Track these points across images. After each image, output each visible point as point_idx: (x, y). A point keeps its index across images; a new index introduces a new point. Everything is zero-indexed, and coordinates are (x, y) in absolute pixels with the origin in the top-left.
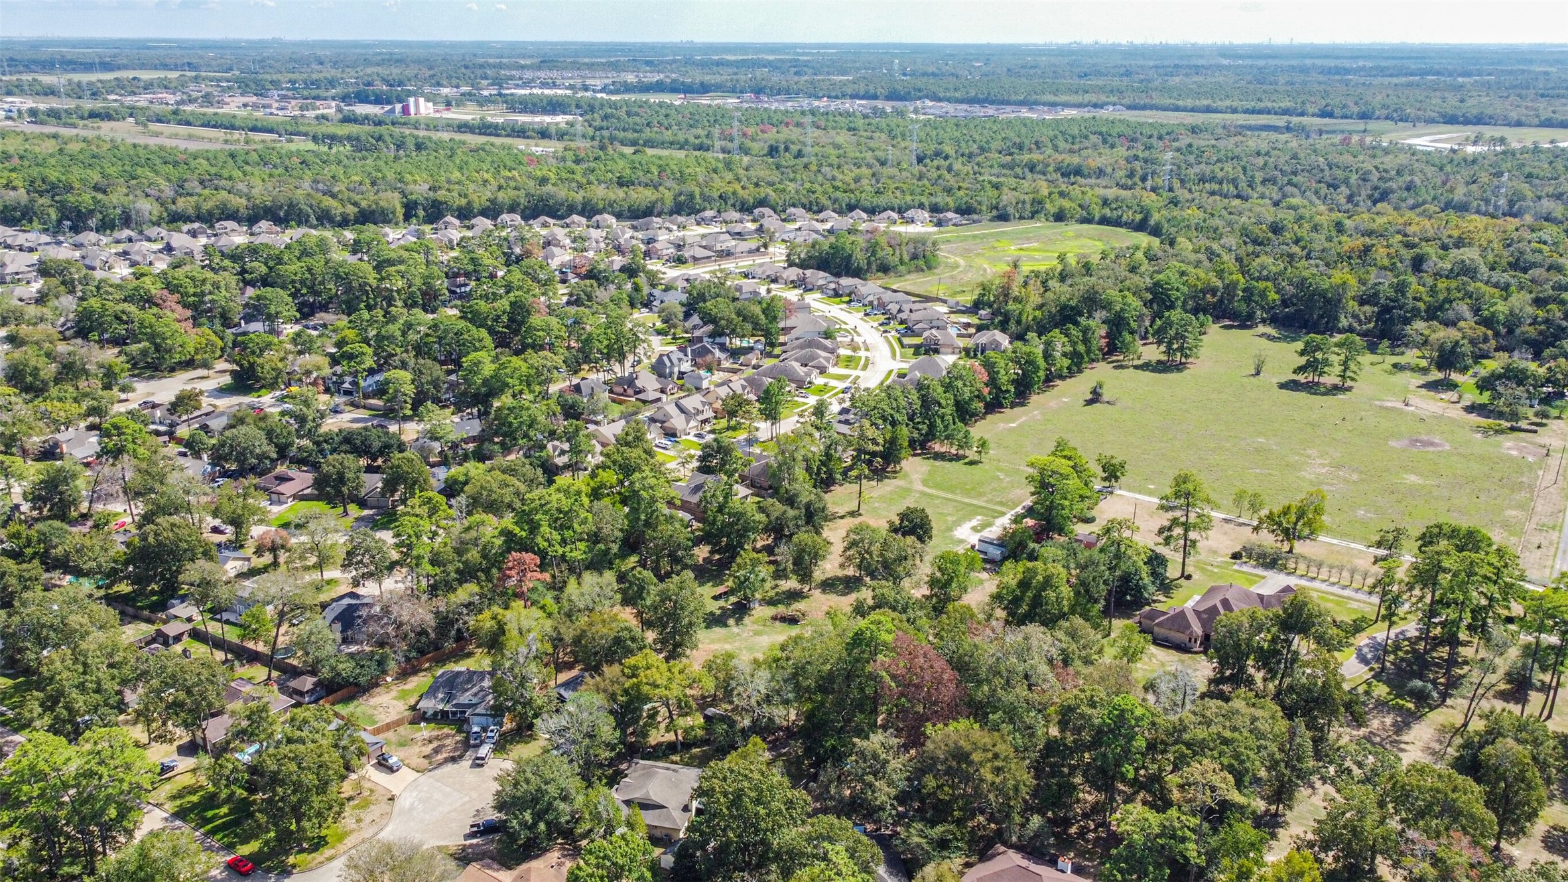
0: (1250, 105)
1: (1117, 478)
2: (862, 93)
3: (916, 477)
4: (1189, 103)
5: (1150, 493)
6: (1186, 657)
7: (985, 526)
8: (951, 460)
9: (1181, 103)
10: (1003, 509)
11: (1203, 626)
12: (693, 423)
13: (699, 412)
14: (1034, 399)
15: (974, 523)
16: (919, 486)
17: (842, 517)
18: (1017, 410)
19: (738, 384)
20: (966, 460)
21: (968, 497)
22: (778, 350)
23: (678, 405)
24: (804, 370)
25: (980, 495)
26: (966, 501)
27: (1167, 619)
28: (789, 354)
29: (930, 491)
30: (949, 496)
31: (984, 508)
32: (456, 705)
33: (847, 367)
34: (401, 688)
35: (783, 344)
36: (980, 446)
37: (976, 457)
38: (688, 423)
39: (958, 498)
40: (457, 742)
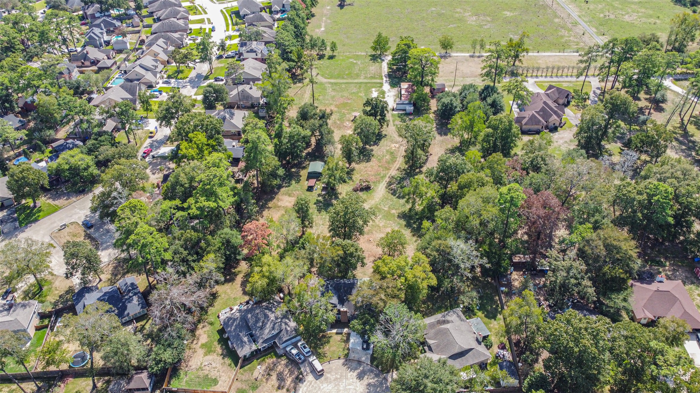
10: (377, 81)
15: (375, 93)
16: (324, 80)
19: (161, 42)
20: (327, 57)
21: (355, 79)
22: (144, 12)
23: (141, 66)
24: (181, 22)
25: (358, 76)
26: (356, 81)
27: (528, 120)
28: (159, 14)
29: (332, 81)
30: (345, 81)
31: (369, 83)
32: (265, 341)
33: (195, 13)
34: (200, 344)
35: (146, 7)
36: (334, 47)
37: (331, 53)
38: (156, 76)
39: (350, 81)
40: (287, 366)
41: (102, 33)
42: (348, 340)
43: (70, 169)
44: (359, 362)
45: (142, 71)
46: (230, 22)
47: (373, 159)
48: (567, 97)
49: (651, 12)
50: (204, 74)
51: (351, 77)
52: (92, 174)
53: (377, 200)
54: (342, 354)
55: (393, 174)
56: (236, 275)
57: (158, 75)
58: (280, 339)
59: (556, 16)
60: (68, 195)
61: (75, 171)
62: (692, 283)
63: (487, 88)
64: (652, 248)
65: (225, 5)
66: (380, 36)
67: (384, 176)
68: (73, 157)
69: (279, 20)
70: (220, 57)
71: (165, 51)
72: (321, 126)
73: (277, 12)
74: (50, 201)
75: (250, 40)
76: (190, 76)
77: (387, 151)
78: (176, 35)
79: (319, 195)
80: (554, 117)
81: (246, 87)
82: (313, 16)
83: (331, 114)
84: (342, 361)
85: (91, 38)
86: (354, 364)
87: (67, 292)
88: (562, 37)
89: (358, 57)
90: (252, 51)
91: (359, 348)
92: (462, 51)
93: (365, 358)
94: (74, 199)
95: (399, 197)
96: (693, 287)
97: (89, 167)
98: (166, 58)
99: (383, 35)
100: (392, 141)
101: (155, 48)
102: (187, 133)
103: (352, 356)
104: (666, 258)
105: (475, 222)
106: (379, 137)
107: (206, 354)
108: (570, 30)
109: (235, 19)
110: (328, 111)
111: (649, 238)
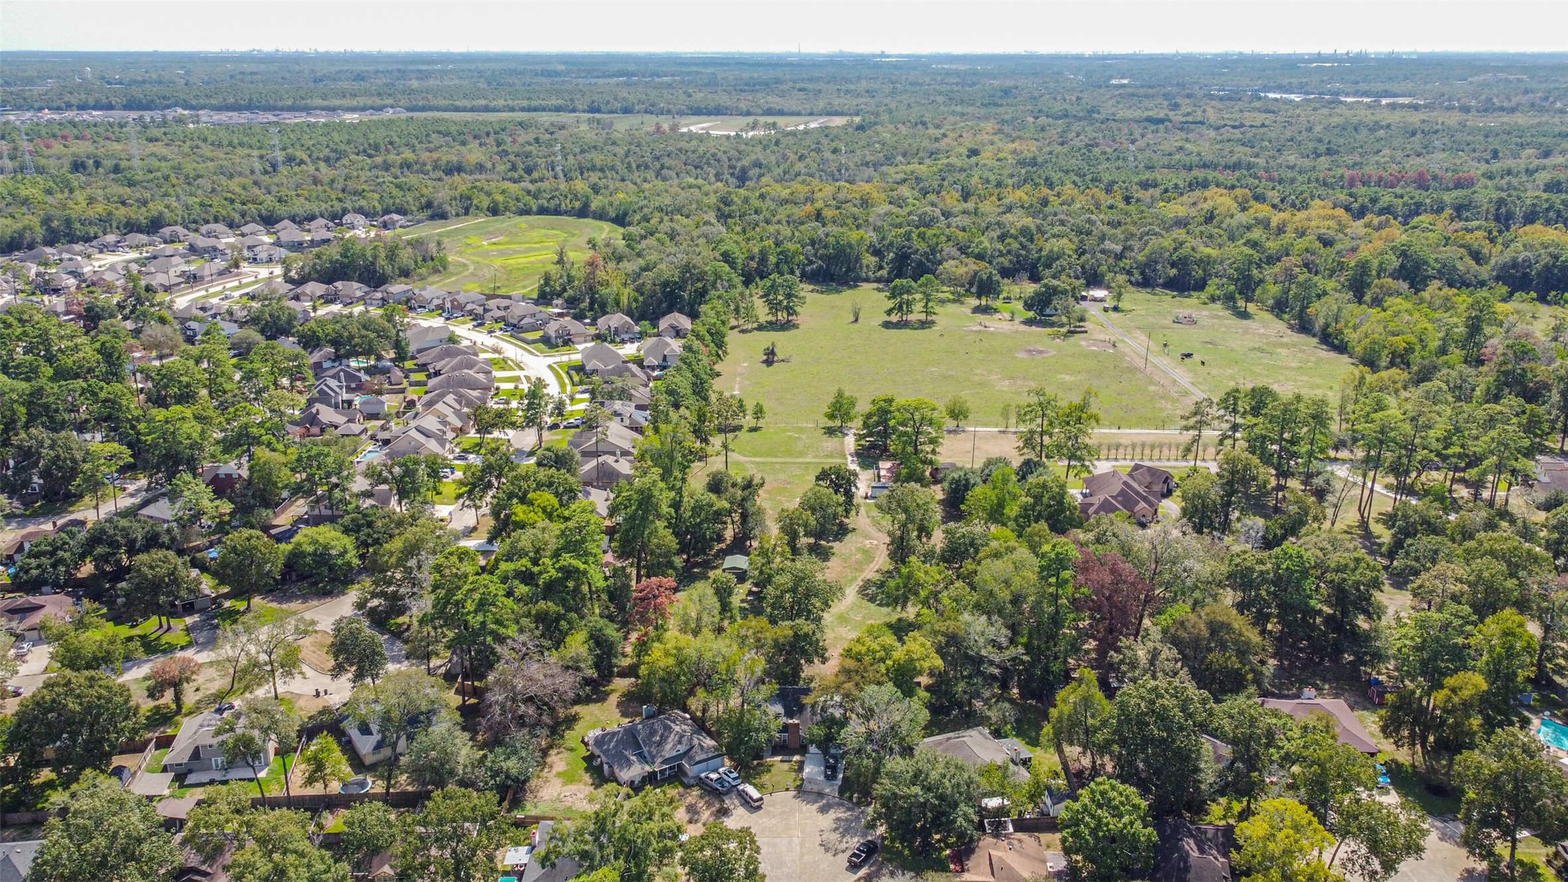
0: (525, 103)
2: (91, 102)
4: (466, 103)
9: (458, 103)
10: (838, 461)
18: (717, 379)
19: (450, 398)
20: (746, 428)
21: (797, 457)
22: (409, 364)
23: (419, 430)
24: (481, 377)
25: (802, 454)
26: (799, 460)
27: (1098, 508)
28: (439, 366)
29: (757, 460)
30: (780, 460)
31: (823, 463)
32: (665, 761)
33: (503, 369)
34: (554, 772)
35: (413, 358)
36: (759, 412)
37: (753, 423)
38: (443, 446)
39: (788, 460)
40: (701, 797)
41: (341, 387)
42: (800, 768)
43: (315, 554)
44: (821, 795)
45: (421, 438)
46: (567, 381)
47: (833, 558)
48: (1165, 481)
49: (1319, 381)
50: (527, 449)
51: (791, 455)
52: (349, 564)
53: (843, 608)
54: (792, 785)
55: (869, 577)
56: (608, 694)
57: (448, 446)
58: (691, 758)
59: (1151, 383)
60: (305, 598)
61: (322, 557)
62: (1365, 709)
63: (1027, 463)
64: (1303, 669)
65: (557, 359)
66: (840, 394)
67: (855, 579)
69: (657, 379)
70: (555, 426)
71: (457, 413)
72: (743, 499)
73: (653, 368)
74: (274, 605)
75: (611, 398)
77: (858, 549)
78: (475, 393)
79: (743, 601)
80: (1142, 504)
81: (610, 460)
82: (718, 375)
83: (762, 485)
84: (792, 793)
85: (321, 392)
86: (812, 797)
87: (321, 713)
88: (1161, 410)
89: (802, 430)
90: (616, 414)
91: (822, 778)
92: (986, 425)
93: (831, 790)
94: (315, 603)
95: (880, 605)
96: (1365, 713)
97: (346, 552)
98: (459, 424)
99: (847, 394)
100: (867, 537)
101: (440, 406)
102: (526, 493)
103: (808, 787)
104: (1324, 680)
105: (1005, 595)
106: (843, 532)
107: (564, 784)
108: (1174, 401)
109: (576, 378)
110: (757, 481)
111: (1298, 658)
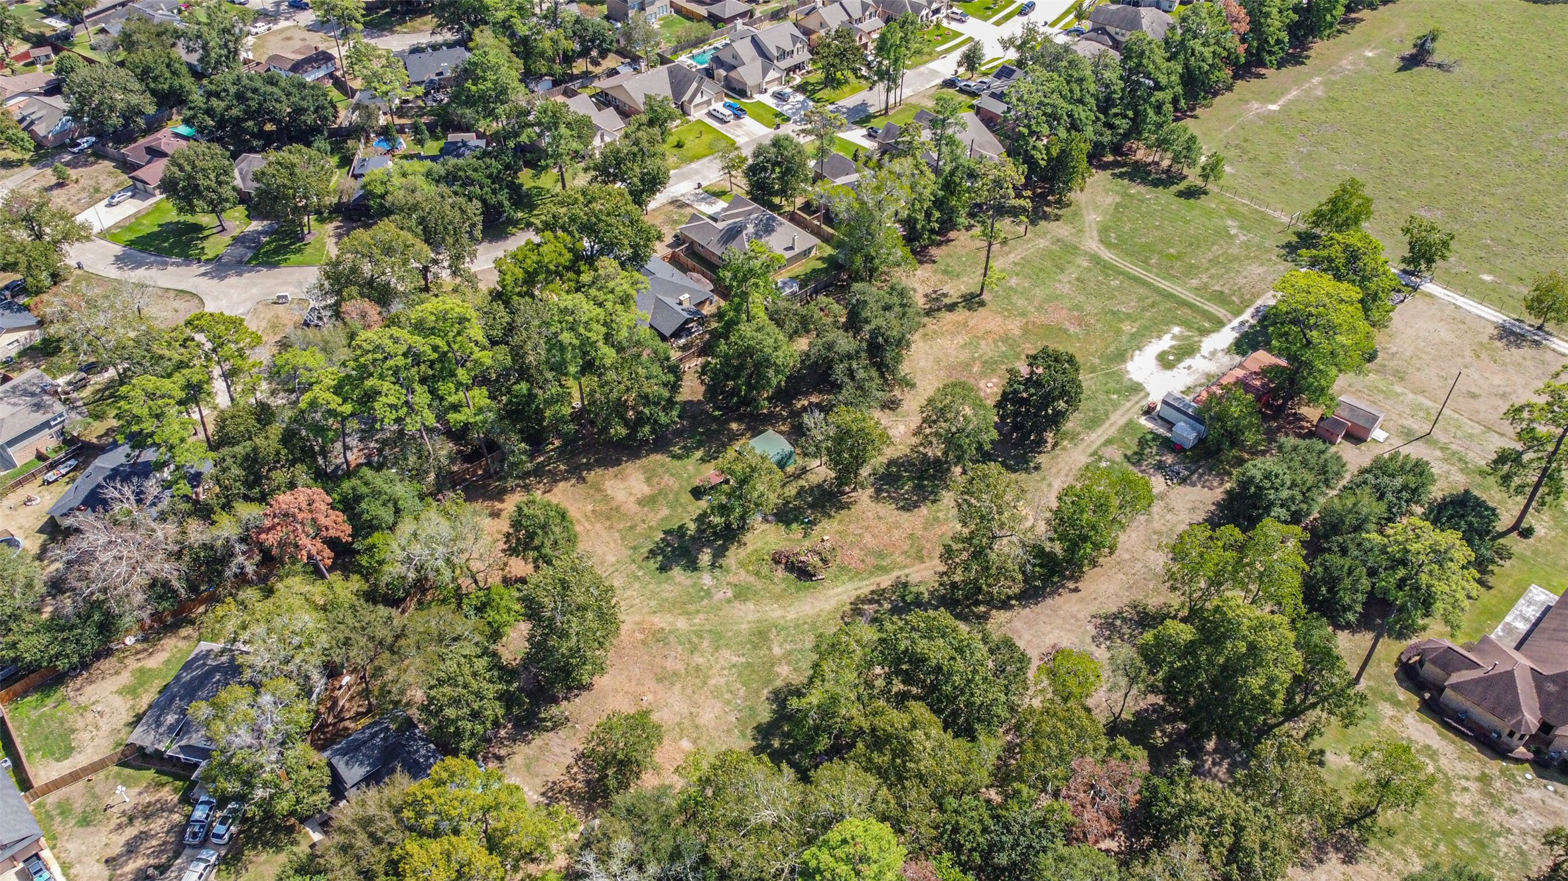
1: (1430, 261)
3: (1092, 218)
5: (1483, 295)
6: (1495, 767)
7: (1185, 350)
8: (1156, 183)
10: (1220, 312)
11: (1545, 708)
12: (773, 74)
13: (784, 54)
14: (1319, 48)
15: (1166, 342)
16: (1092, 244)
17: (951, 308)
18: (1290, 71)
21: (1169, 277)
23: (755, 42)
25: (1188, 273)
26: (1164, 284)
27: (1476, 681)
29: (1107, 255)
30: (1137, 271)
31: (1191, 306)
34: (142, 664)
36: (1209, 168)
37: (1200, 181)
38: (766, 75)
39: (1151, 277)
40: (169, 831)
45: (748, 53)
47: (923, 509)
51: (1167, 269)
53: (790, 616)
55: (914, 578)
67: (890, 570)
68: (404, 175)
70: (950, 83)
76: (840, 103)
89: (1258, 222)
107: (120, 690)
